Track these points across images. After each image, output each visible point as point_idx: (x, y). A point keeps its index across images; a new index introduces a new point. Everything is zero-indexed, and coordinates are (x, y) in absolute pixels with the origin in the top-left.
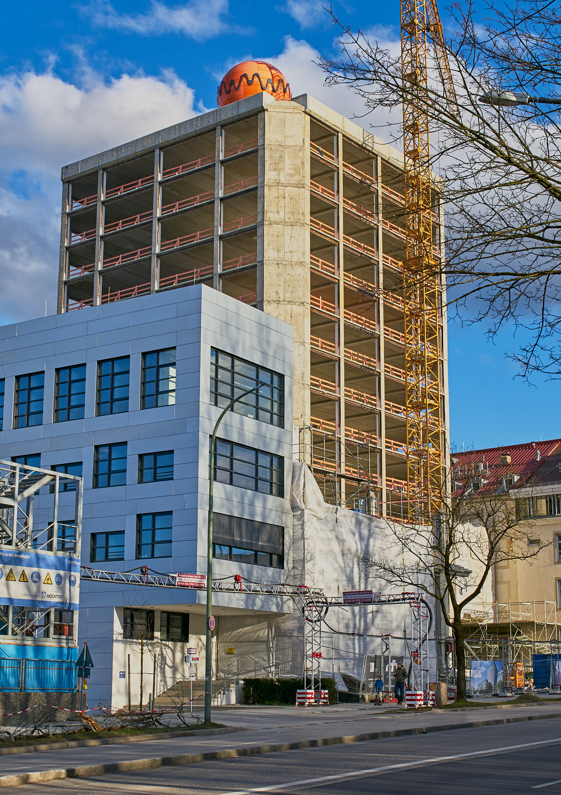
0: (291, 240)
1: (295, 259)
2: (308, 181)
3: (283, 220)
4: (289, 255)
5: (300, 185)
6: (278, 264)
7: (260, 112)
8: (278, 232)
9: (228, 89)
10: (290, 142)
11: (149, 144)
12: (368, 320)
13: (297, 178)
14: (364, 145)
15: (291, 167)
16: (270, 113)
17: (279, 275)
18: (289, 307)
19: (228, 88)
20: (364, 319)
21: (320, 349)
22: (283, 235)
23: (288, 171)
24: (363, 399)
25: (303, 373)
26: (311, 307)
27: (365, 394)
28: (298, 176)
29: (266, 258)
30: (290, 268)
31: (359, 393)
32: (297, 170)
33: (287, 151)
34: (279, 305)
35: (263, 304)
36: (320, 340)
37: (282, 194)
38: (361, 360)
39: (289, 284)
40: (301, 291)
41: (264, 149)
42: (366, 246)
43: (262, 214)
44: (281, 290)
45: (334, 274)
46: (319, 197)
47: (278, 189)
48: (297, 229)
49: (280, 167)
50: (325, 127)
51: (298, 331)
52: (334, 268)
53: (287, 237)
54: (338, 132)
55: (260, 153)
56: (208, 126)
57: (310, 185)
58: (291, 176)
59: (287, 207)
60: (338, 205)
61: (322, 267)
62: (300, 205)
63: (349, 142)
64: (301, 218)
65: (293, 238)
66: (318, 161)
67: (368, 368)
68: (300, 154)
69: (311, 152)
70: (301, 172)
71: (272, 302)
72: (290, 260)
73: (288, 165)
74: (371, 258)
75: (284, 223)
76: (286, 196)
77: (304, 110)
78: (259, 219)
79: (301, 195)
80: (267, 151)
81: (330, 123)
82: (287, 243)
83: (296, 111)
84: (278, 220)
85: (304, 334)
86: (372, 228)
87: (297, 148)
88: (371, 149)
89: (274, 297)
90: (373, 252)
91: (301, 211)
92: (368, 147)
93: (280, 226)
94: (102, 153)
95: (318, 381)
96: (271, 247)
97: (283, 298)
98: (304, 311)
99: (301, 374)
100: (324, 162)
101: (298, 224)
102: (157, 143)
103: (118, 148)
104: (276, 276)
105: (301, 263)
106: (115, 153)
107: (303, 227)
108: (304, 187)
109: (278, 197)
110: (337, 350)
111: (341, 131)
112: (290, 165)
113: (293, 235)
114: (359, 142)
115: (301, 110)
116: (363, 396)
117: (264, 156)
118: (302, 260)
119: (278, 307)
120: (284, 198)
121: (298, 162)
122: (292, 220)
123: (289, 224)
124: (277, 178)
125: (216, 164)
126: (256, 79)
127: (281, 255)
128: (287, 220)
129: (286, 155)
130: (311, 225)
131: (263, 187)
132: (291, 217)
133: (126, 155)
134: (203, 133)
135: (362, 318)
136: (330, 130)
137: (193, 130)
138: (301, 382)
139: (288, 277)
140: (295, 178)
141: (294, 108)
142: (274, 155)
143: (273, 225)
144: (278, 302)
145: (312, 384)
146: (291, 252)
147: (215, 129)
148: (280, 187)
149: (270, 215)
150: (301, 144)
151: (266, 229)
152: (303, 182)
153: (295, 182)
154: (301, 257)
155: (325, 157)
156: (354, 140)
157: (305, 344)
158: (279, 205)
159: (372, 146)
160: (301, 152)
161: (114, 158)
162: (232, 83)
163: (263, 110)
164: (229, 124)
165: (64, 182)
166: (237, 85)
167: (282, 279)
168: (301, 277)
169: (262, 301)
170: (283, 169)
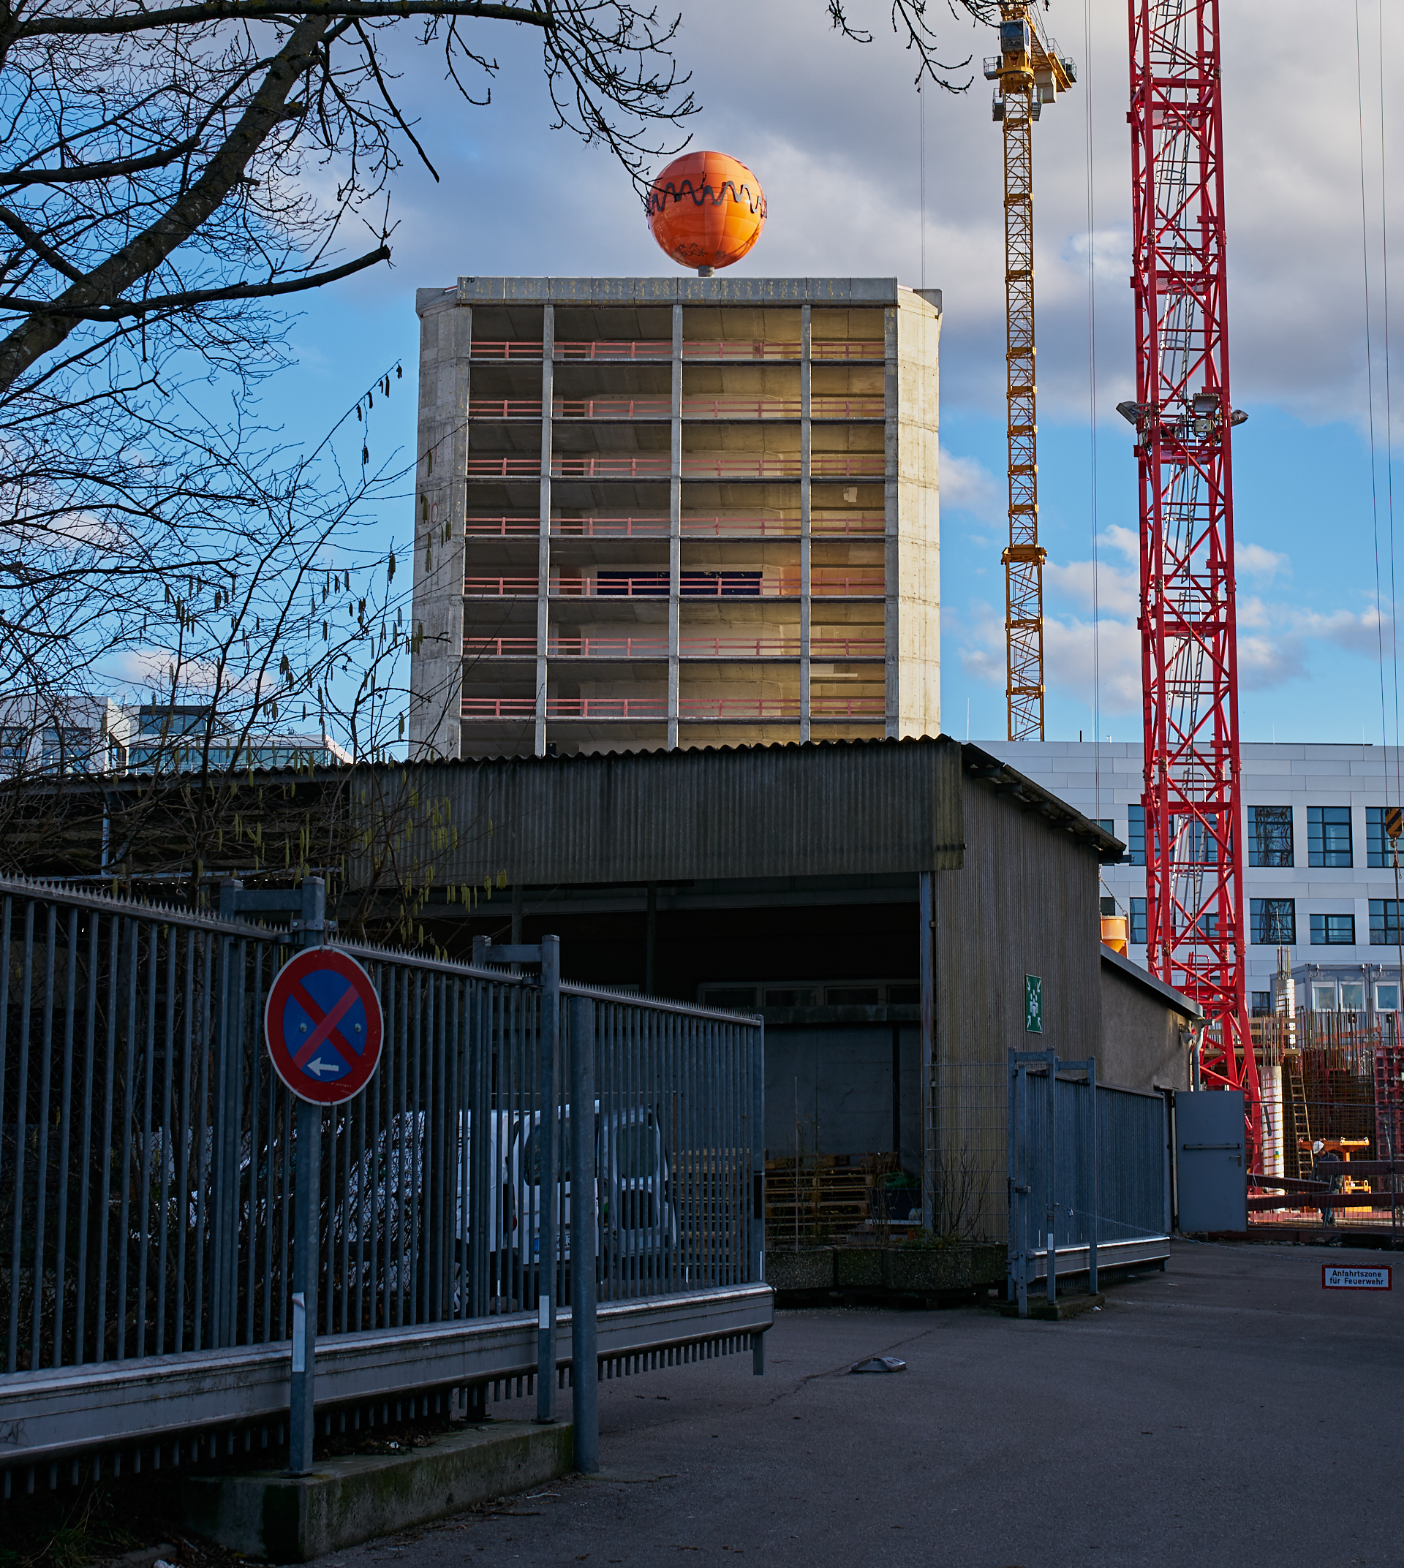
1: (928, 540)
3: (917, 478)
4: (924, 532)
7: (885, 306)
8: (913, 494)
10: (923, 360)
11: (665, 294)
17: (914, 559)
18: (924, 609)
22: (917, 501)
23: (922, 404)
29: (900, 533)
33: (921, 373)
34: (915, 605)
37: (917, 438)
41: (896, 365)
44: (916, 582)
47: (911, 429)
49: (912, 396)
51: (933, 645)
53: (922, 504)
55: (889, 369)
59: (921, 458)
75: (919, 482)
76: (921, 442)
78: (890, 472)
80: (900, 369)
82: (922, 513)
83: (929, 314)
94: (557, 280)
102: (681, 297)
106: (587, 288)
125: (803, 365)
126: (745, 194)
127: (916, 530)
128: (921, 478)
129: (920, 379)
131: (897, 422)
133: (613, 297)
139: (922, 564)
141: (929, 310)
142: (908, 377)
143: (908, 484)
144: (911, 599)
147: (800, 307)
148: (914, 428)
149: (904, 469)
161: (585, 296)
162: (707, 190)
163: (895, 305)
164: (826, 306)
165: (459, 304)
166: (717, 195)
167: (916, 565)
168: (936, 566)
169: (895, 597)
170: (917, 400)
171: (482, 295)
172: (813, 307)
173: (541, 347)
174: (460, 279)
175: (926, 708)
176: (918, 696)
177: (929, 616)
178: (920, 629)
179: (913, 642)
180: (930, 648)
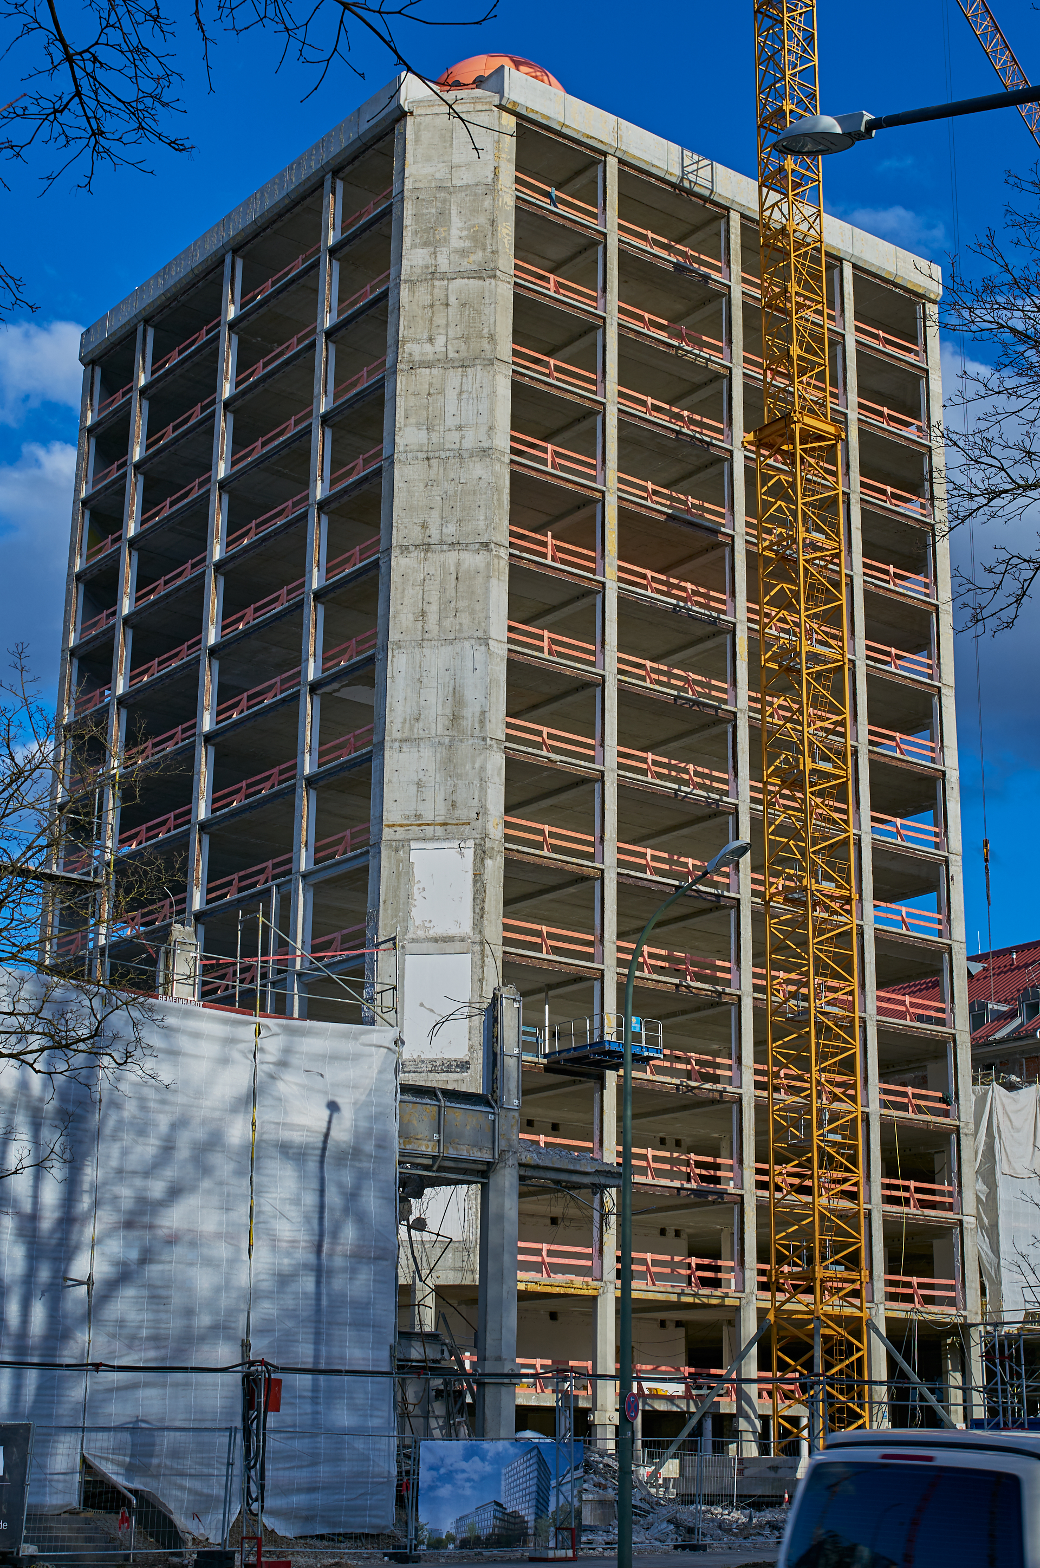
0: (459, 400)
1: (468, 443)
2: (507, 260)
3: (441, 357)
4: (456, 436)
5: (484, 274)
6: (428, 459)
7: (396, 121)
8: (431, 384)
10: (464, 178)
11: (213, 246)
12: (702, 590)
13: (479, 256)
14: (686, 184)
15: (465, 233)
16: (418, 119)
17: (429, 484)
18: (452, 557)
20: (689, 586)
21: (546, 656)
22: (442, 392)
23: (456, 243)
24: (686, 777)
25: (483, 713)
26: (511, 555)
27: (691, 767)
28: (481, 254)
29: (398, 448)
30: (458, 465)
31: (673, 762)
32: (478, 239)
34: (429, 554)
35: (390, 555)
36: (546, 634)
37: (442, 297)
38: (681, 684)
39: (452, 503)
40: (482, 518)
42: (698, 418)
43: (393, 348)
44: (434, 519)
46: (546, 301)
47: (433, 286)
48: (477, 374)
49: (438, 237)
50: (566, 142)
51: (473, 612)
52: (594, 467)
53: (451, 394)
54: (605, 154)
55: (395, 212)
56: (308, 179)
57: (512, 272)
58: (464, 253)
59: (452, 325)
60: (604, 318)
61: (553, 462)
62: (483, 318)
63: (644, 177)
64: (487, 347)
65: (464, 396)
66: (543, 218)
67: (696, 703)
68: (487, 202)
69: (518, 198)
70: (488, 242)
71: (412, 548)
72: (457, 446)
73: (457, 229)
74: (709, 444)
75: (445, 363)
76: (452, 300)
77: (497, 103)
78: (389, 361)
79: (487, 295)
80: (409, 205)
81: (578, 132)
82: (451, 408)
83: (479, 107)
84: (431, 357)
85: (488, 618)
86: (717, 377)
87: (480, 190)
88: (707, 193)
89: (416, 535)
91: (486, 331)
92: (697, 189)
93: (435, 371)
95: (540, 733)
96: (412, 420)
97: (438, 537)
98: (488, 564)
99: (477, 714)
100: (561, 221)
101: (477, 362)
102: (226, 240)
104: (422, 486)
105: (485, 453)
107: (489, 368)
108: (495, 277)
109: (432, 306)
111: (611, 151)
112: (461, 230)
113: (465, 389)
114: (668, 177)
115: (490, 103)
116: (687, 772)
117: (401, 218)
118: (485, 445)
119: (425, 559)
120: (447, 305)
121: (482, 220)
122: (464, 354)
123: (456, 364)
124: (431, 261)
125: (322, 259)
128: (452, 355)
129: (454, 207)
130: (514, 363)
131: (398, 286)
132: (463, 347)
133: (177, 279)
135: (683, 584)
136: (582, 149)
137: (284, 193)
138: (477, 733)
139: (450, 488)
140: (473, 258)
141: (477, 101)
142: (425, 211)
143: (418, 371)
144: (427, 547)
145: (509, 738)
146: (460, 428)
147: (321, 182)
148: (437, 283)
149: (413, 348)
150: (490, 180)
151: (402, 382)
152: (492, 266)
153: (474, 267)
154: (483, 437)
155: (561, 209)
156: (654, 170)
157: (490, 641)
158: (435, 324)
159: (709, 185)
160: (489, 197)
161: (158, 292)
163: (402, 115)
167: (436, 491)
168: (483, 484)
169: (389, 549)
170: (446, 240)
172: (336, 173)
175: (455, 718)
176: (432, 700)
177: (465, 566)
178: (442, 590)
179: (423, 613)
180: (465, 618)
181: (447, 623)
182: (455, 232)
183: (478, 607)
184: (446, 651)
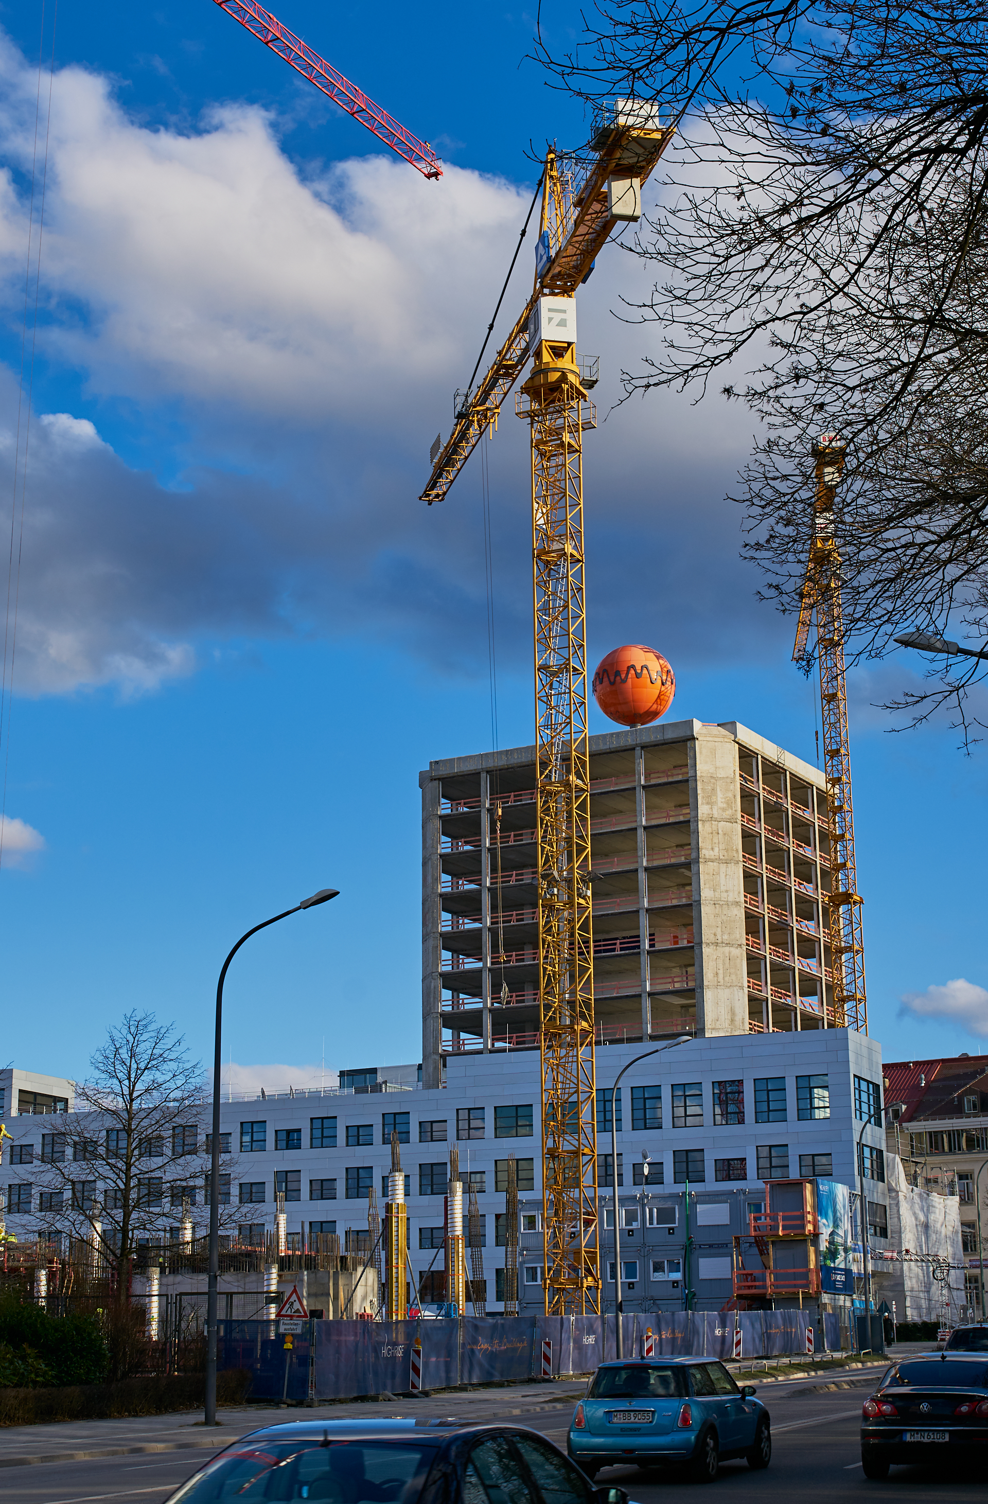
0: (726, 878)
1: (731, 899)
2: (739, 813)
3: (718, 857)
4: (724, 895)
5: (731, 820)
6: (715, 904)
7: (689, 740)
8: (714, 870)
9: (612, 680)
10: (720, 773)
12: (787, 953)
13: (729, 812)
14: (777, 763)
15: (723, 800)
16: (701, 742)
17: (716, 915)
18: (727, 949)
19: (612, 678)
20: (784, 952)
21: (754, 990)
22: (718, 874)
23: (721, 805)
25: (743, 1019)
26: (747, 948)
28: (730, 810)
29: (703, 898)
30: (727, 908)
32: (729, 804)
33: (719, 783)
34: (718, 948)
35: (701, 946)
36: (754, 981)
37: (717, 829)
38: (783, 996)
39: (726, 925)
40: (738, 932)
41: (696, 780)
42: (783, 874)
43: (697, 849)
44: (719, 931)
45: (757, 907)
46: (747, 829)
47: (712, 824)
48: (732, 866)
49: (713, 801)
50: (748, 751)
51: (736, 975)
52: (757, 902)
53: (722, 875)
54: (758, 754)
55: (691, 784)
56: (627, 746)
57: (741, 819)
58: (724, 810)
59: (721, 843)
60: (761, 834)
61: (752, 904)
62: (732, 840)
63: (766, 761)
64: (734, 853)
65: (728, 877)
66: (745, 790)
68: (732, 787)
69: (741, 783)
70: (733, 804)
71: (711, 944)
72: (726, 900)
73: (720, 797)
74: (786, 885)
75: (719, 860)
76: (720, 832)
77: (734, 738)
78: (694, 856)
79: (733, 829)
80: (699, 783)
81: (753, 747)
82: (723, 882)
83: (726, 739)
84: (713, 857)
85: (742, 977)
87: (729, 780)
89: (712, 938)
90: (784, 876)
91: (734, 846)
92: (780, 765)
93: (715, 864)
94: (486, 754)
96: (707, 886)
97: (721, 940)
98: (741, 953)
100: (748, 790)
101: (731, 861)
103: (507, 751)
104: (713, 916)
105: (736, 902)
106: (504, 757)
107: (735, 863)
108: (735, 821)
109: (712, 833)
110: (763, 988)
111: (760, 753)
112: (722, 798)
113: (727, 873)
114: (773, 761)
115: (731, 738)
117: (695, 789)
118: (736, 899)
119: (716, 950)
120: (718, 833)
121: (730, 795)
122: (726, 857)
123: (724, 862)
124: (710, 812)
125: (637, 789)
126: (645, 671)
127: (717, 894)
128: (722, 857)
129: (719, 787)
130: (743, 861)
131: (697, 821)
132: (725, 854)
133: (519, 761)
134: (618, 751)
135: (782, 951)
136: (753, 753)
139: (725, 918)
140: (727, 812)
141: (724, 736)
142: (706, 787)
143: (708, 863)
144: (716, 944)
145: (750, 1030)
146: (727, 891)
147: (634, 749)
148: (713, 822)
149: (705, 852)
150: (732, 775)
151: (703, 866)
152: (735, 816)
153: (728, 816)
154: (736, 895)
155: (748, 784)
156: (770, 759)
157: (745, 988)
158: (714, 842)
159: (783, 762)
160: (732, 784)
161: (502, 762)
162: (618, 673)
163: (693, 739)
164: (651, 746)
165: (433, 779)
166: (623, 676)
167: (719, 919)
168: (737, 918)
169: (700, 944)
170: (716, 802)
171: (444, 771)
172: (643, 748)
173: (480, 801)
174: (431, 763)
175: (732, 1020)
176: (723, 1012)
177: (732, 954)
178: (724, 964)
179: (717, 974)
180: (733, 977)
181: (727, 979)
182: (719, 799)
183: (739, 972)
184: (727, 991)
